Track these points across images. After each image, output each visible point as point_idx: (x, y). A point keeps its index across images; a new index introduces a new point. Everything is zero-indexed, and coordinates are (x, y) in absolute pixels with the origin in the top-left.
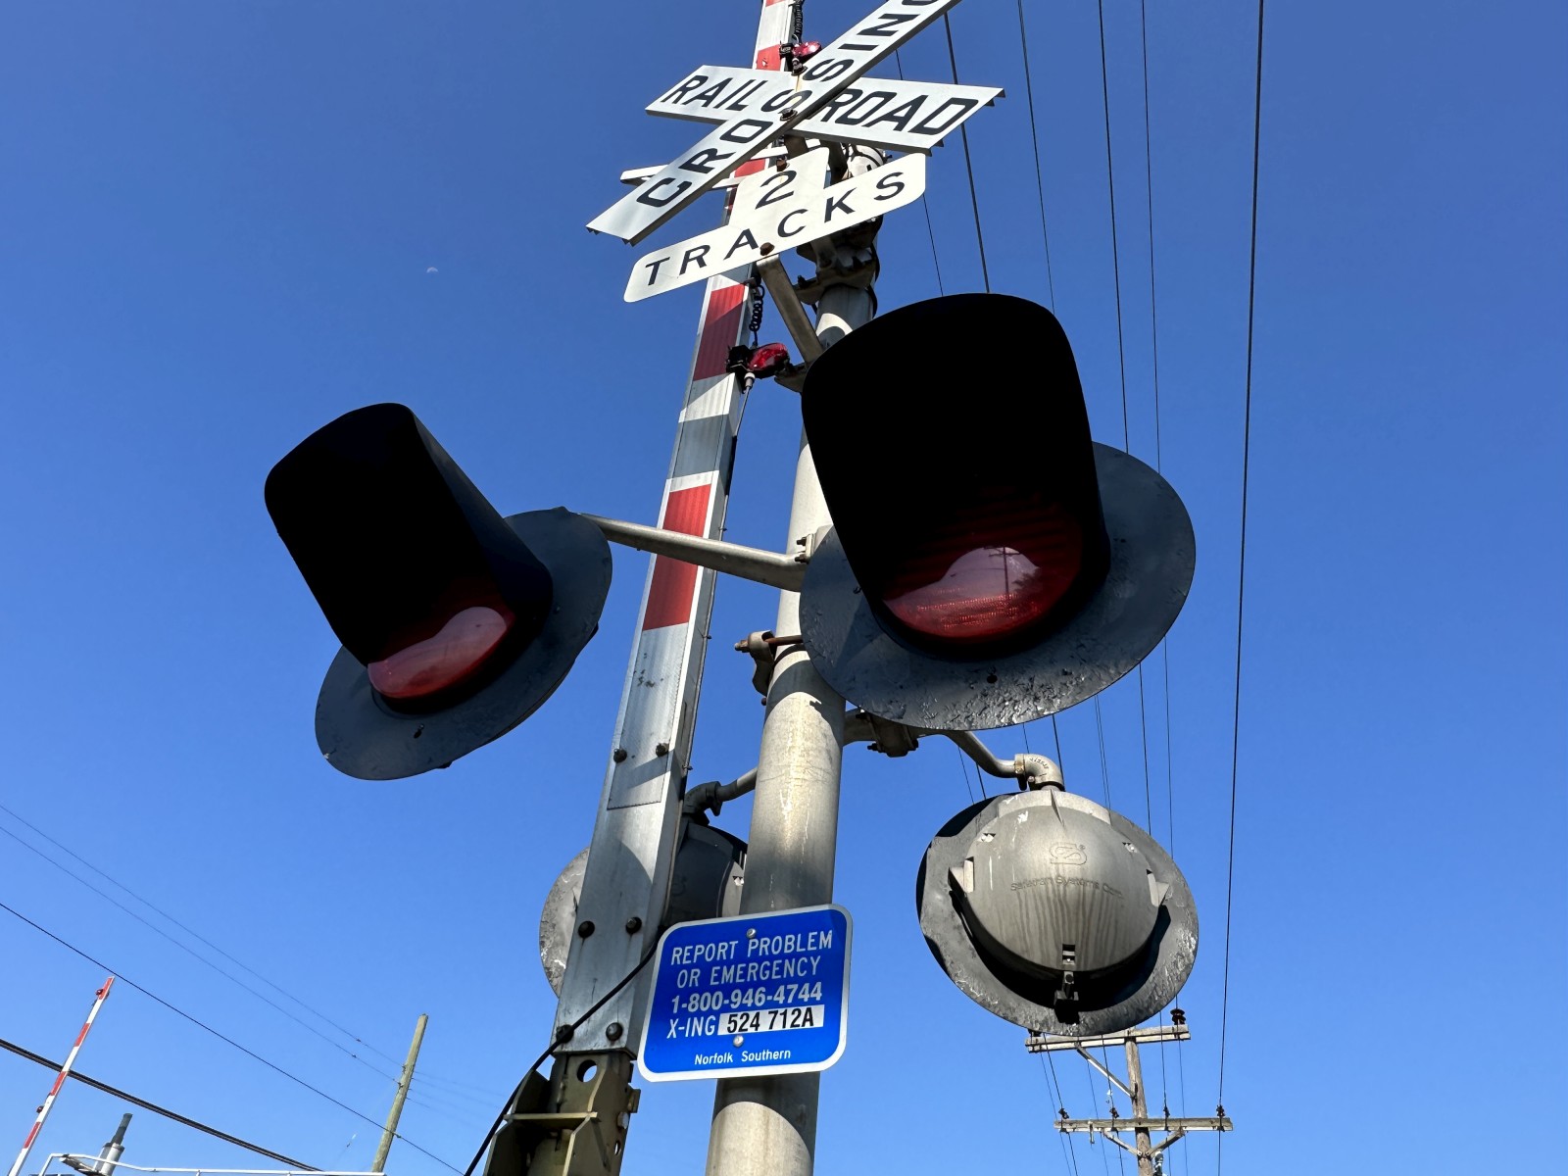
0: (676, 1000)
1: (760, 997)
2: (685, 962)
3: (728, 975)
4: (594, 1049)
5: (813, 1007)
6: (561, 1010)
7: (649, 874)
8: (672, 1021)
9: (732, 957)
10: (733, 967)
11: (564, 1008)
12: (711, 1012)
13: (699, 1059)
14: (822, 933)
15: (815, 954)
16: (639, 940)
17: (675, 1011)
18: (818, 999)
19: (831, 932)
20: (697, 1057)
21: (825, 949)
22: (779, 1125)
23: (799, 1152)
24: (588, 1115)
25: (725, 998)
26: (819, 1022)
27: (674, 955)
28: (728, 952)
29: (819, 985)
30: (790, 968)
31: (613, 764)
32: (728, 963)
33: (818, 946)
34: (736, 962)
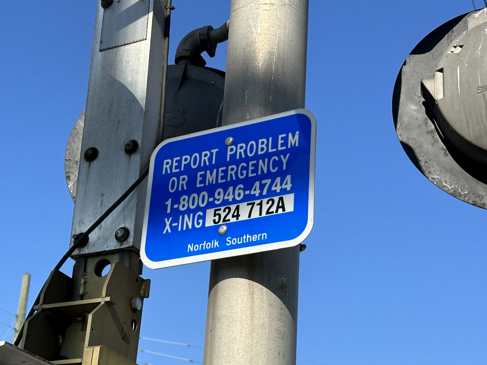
0: (169, 203)
1: (239, 192)
2: (174, 171)
3: (211, 178)
4: (107, 249)
5: (285, 197)
6: (76, 222)
7: (141, 103)
8: (166, 219)
9: (214, 163)
10: (215, 170)
11: (78, 220)
12: (198, 208)
13: (190, 247)
14: (290, 134)
15: (284, 153)
16: (136, 158)
17: (169, 211)
18: (289, 189)
19: (297, 132)
20: (189, 245)
21: (293, 148)
22: (262, 294)
23: (281, 315)
24: (103, 299)
25: (209, 197)
26: (290, 207)
27: (165, 166)
28: (210, 159)
29: (289, 178)
30: (263, 166)
31: (101, 10)
32: (211, 168)
33: (287, 146)
34: (217, 166)
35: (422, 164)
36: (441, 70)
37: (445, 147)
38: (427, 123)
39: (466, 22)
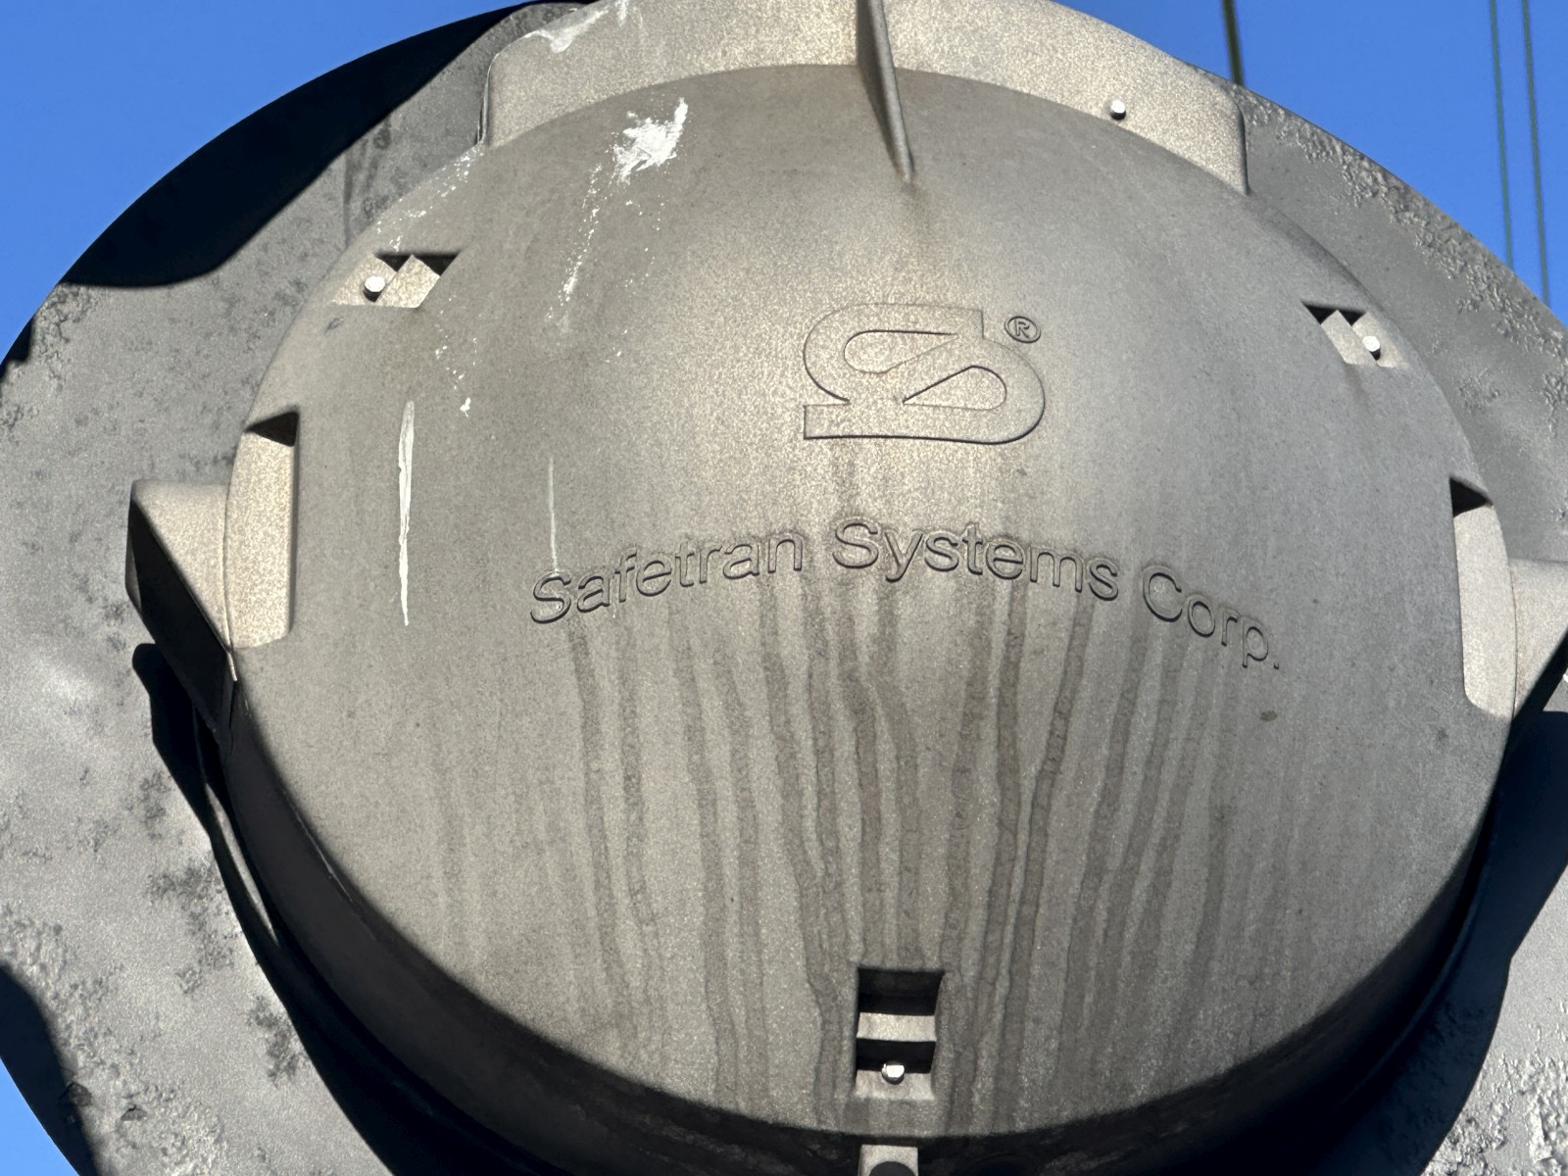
35: (104, 1122)
36: (283, 428)
37: (277, 1007)
38: (156, 813)
39: (483, 80)
